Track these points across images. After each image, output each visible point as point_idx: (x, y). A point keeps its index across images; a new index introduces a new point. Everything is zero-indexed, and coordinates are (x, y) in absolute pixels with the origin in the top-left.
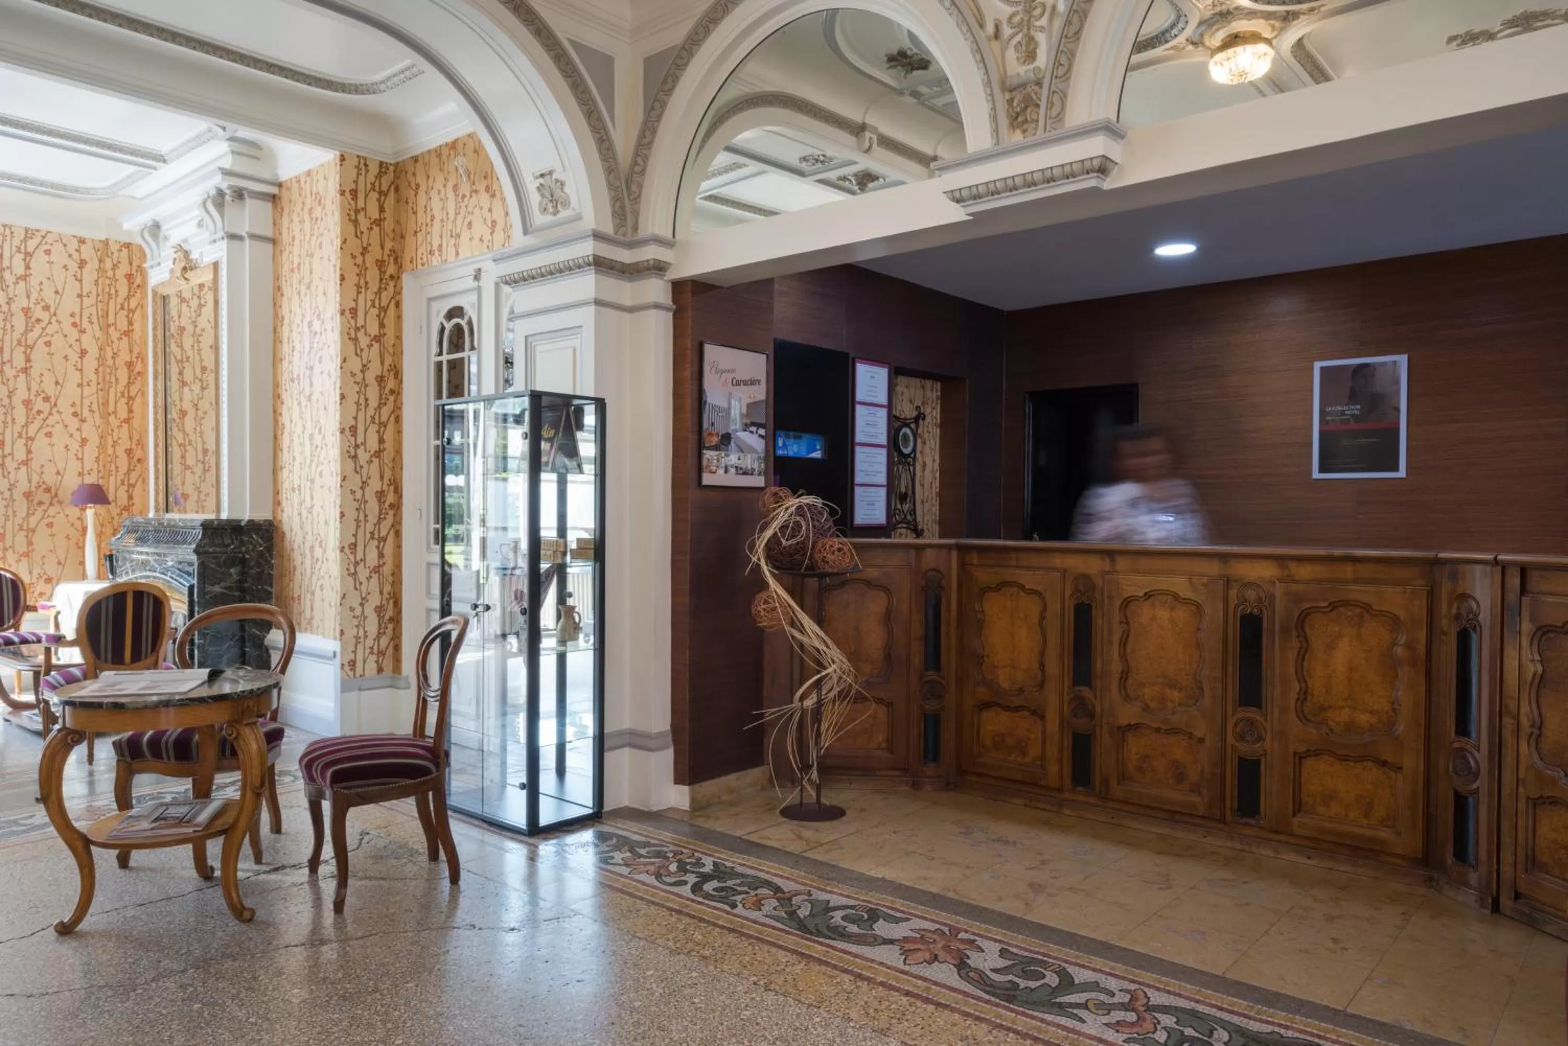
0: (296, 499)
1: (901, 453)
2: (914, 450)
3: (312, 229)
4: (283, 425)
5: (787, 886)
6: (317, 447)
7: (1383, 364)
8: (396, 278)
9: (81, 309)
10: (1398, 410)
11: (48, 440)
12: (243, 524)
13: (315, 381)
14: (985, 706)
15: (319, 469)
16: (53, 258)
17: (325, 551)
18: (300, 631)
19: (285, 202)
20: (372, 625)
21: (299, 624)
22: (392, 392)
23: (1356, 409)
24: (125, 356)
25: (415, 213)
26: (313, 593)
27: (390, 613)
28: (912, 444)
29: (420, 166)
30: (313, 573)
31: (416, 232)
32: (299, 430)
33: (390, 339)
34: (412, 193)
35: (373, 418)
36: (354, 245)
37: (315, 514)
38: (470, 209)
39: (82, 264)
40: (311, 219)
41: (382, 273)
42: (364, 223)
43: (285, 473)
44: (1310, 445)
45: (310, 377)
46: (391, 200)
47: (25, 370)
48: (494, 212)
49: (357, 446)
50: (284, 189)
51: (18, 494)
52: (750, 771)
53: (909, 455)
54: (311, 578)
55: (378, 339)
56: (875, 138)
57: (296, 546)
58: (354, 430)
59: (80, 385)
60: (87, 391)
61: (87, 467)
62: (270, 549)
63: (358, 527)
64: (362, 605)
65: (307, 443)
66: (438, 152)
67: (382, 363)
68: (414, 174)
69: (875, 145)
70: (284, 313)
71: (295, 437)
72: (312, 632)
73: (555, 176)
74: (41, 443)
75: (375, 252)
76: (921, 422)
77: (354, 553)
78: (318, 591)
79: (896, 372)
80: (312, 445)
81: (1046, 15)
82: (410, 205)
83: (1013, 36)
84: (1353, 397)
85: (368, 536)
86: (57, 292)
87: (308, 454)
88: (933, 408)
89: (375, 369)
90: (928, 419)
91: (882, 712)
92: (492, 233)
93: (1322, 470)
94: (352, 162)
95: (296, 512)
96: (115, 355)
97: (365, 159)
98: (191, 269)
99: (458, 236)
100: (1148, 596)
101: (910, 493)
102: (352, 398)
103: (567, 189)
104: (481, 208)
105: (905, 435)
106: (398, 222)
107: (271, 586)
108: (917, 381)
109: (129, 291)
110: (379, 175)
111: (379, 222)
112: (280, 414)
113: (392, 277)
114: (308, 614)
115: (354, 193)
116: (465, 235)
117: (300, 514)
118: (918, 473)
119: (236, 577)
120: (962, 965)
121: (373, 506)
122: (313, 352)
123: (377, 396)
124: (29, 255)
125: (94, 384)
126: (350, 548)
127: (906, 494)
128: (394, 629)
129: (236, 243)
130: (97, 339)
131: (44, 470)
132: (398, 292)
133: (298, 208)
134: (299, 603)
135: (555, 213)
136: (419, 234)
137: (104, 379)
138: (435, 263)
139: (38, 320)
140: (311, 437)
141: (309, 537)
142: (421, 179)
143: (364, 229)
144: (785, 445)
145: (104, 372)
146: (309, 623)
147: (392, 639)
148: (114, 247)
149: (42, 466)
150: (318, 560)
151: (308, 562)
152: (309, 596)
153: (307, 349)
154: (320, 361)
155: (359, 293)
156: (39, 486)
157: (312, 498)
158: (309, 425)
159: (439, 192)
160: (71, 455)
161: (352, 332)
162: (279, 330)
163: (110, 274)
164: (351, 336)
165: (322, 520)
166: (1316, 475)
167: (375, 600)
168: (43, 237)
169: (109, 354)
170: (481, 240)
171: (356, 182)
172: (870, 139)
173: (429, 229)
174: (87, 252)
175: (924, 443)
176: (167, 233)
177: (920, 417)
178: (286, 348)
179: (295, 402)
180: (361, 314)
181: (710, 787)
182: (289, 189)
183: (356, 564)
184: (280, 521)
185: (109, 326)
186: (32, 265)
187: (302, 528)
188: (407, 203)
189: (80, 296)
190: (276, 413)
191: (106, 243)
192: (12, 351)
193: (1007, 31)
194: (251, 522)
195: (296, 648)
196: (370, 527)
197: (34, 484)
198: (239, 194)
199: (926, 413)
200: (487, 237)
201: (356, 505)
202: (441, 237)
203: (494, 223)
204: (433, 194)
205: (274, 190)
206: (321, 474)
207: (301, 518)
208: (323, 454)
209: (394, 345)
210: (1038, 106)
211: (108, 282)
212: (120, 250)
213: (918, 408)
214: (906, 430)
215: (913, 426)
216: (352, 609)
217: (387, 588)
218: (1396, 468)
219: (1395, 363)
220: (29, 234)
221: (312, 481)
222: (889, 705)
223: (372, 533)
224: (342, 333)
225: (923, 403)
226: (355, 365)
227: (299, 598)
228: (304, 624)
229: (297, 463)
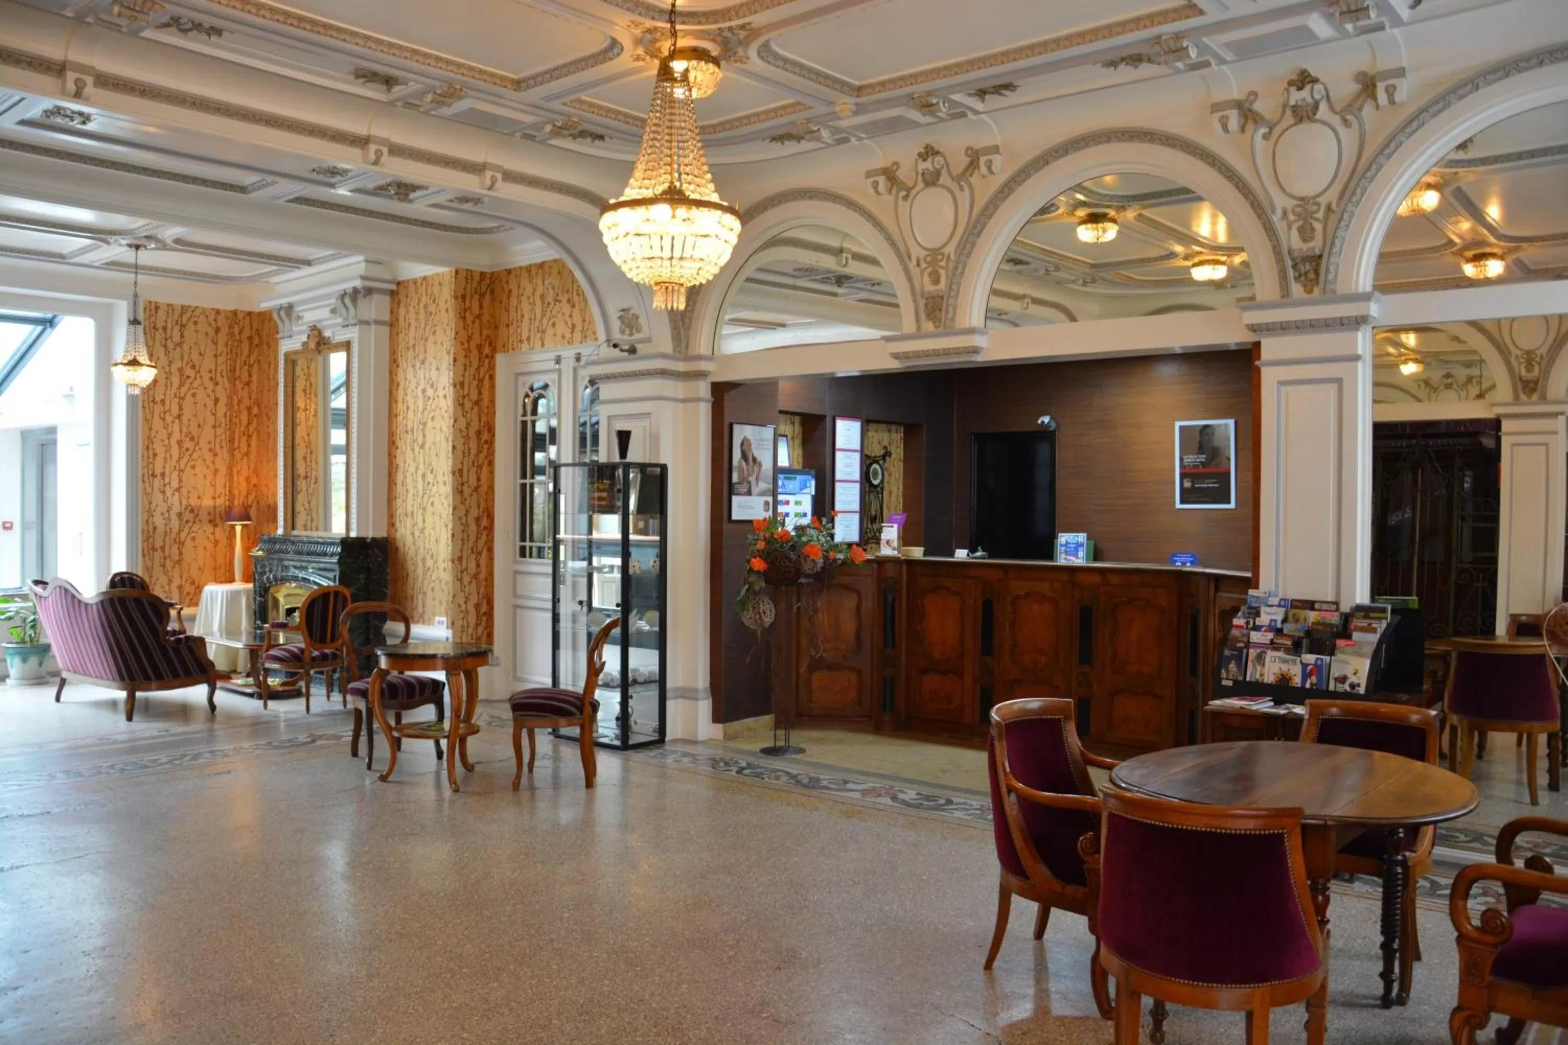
0: (409, 522)
1: (871, 485)
2: (882, 481)
3: (427, 321)
4: (397, 465)
5: (794, 772)
6: (429, 483)
7: (1219, 426)
8: (491, 357)
9: (216, 366)
10: (1229, 459)
11: (192, 472)
12: (369, 541)
13: (427, 433)
14: (924, 671)
15: (431, 500)
16: (199, 327)
17: (436, 562)
18: (414, 623)
19: (402, 297)
20: (472, 618)
21: (413, 617)
22: (486, 442)
23: (1203, 458)
24: (246, 402)
25: (508, 311)
26: (425, 594)
27: (484, 608)
28: (880, 476)
29: (512, 276)
30: (424, 579)
31: (508, 326)
32: (412, 469)
33: (486, 402)
34: (505, 297)
35: (473, 462)
36: (463, 336)
37: (427, 535)
38: (554, 313)
39: (218, 330)
40: (426, 312)
41: (481, 353)
42: (469, 318)
43: (399, 502)
44: (1174, 482)
45: (423, 430)
46: (488, 299)
47: (179, 417)
48: (574, 318)
49: (463, 484)
50: (401, 287)
51: (173, 515)
52: (762, 717)
53: (878, 486)
54: (423, 582)
55: (477, 403)
56: (849, 256)
57: (408, 558)
58: (461, 471)
59: (214, 427)
60: (219, 431)
61: (218, 493)
62: (386, 560)
63: (463, 544)
64: (466, 603)
65: (420, 481)
66: (529, 269)
67: (480, 420)
68: (507, 282)
69: (850, 261)
70: (399, 380)
71: (408, 474)
72: (424, 623)
73: (631, 312)
74: (188, 473)
75: (477, 339)
76: (888, 458)
77: (461, 564)
78: (429, 593)
79: (867, 424)
80: (424, 482)
81: (945, 259)
82: (504, 304)
83: (927, 268)
84: (1201, 450)
85: (470, 551)
86: (200, 354)
87: (420, 488)
88: (897, 447)
89: (475, 426)
90: (893, 456)
91: (853, 677)
92: (572, 333)
93: (1182, 502)
94: (462, 275)
95: (408, 533)
96: (239, 402)
97: (471, 271)
98: (325, 344)
99: (544, 331)
100: (1027, 595)
101: (878, 515)
102: (460, 448)
103: (640, 320)
104: (563, 314)
105: (875, 469)
106: (493, 316)
107: (386, 588)
108: (885, 426)
109: (250, 350)
110: (480, 283)
111: (479, 317)
112: (395, 457)
113: (487, 356)
114: (420, 610)
115: (464, 297)
116: (550, 332)
117: (413, 534)
118: (885, 499)
119: (363, 581)
120: (894, 798)
121: (473, 527)
122: (426, 412)
123: (476, 446)
124: (183, 326)
125: (223, 425)
126: (458, 560)
127: (875, 517)
128: (487, 621)
129: (365, 327)
130: (226, 389)
131: (190, 495)
132: (492, 367)
133: (414, 303)
134: (412, 602)
135: (631, 334)
136: (511, 327)
137: (230, 421)
138: (524, 349)
139: (188, 377)
140: (424, 476)
141: (421, 551)
142: (513, 285)
143: (469, 322)
144: (783, 484)
145: (230, 416)
146: (422, 615)
147: (486, 628)
148: (240, 316)
149: (189, 492)
150: (429, 569)
151: (420, 570)
152: (421, 596)
153: (421, 409)
154: (433, 418)
155: (465, 370)
156: (186, 508)
157: (424, 521)
158: (421, 466)
159: (529, 298)
160: (208, 482)
161: (461, 399)
162: (394, 392)
163: (238, 338)
164: (460, 402)
165: (433, 539)
166: (1178, 506)
167: (474, 599)
168: (193, 311)
169: (235, 402)
170: (563, 337)
171: (465, 289)
172: (847, 258)
173: (519, 323)
174: (221, 321)
175: (890, 475)
176: (300, 314)
177: (887, 454)
178: (401, 406)
179: (409, 449)
180: (466, 385)
181: (736, 726)
182: (405, 287)
183: (462, 572)
184: (395, 539)
185: (236, 379)
186: (185, 334)
187: (414, 544)
188: (501, 302)
189: (216, 356)
190: (391, 457)
191: (235, 313)
192: (171, 402)
193: (924, 265)
194: (373, 539)
195: (411, 635)
196: (470, 545)
197: (183, 507)
198: (369, 291)
199: (892, 452)
200: (568, 335)
201: (462, 527)
202: (530, 330)
203: (574, 326)
204: (524, 299)
205: (394, 287)
206: (432, 504)
207: (414, 537)
208: (435, 489)
209: (488, 407)
210: (941, 310)
211: (236, 344)
212: (244, 318)
213: (885, 447)
214: (875, 466)
215: (881, 462)
216: (460, 606)
217: (482, 590)
218: (1229, 502)
219: (1226, 425)
220: (184, 309)
221: (424, 509)
222: (859, 672)
223: (472, 549)
224: (454, 401)
225: (889, 444)
226: (462, 423)
227: (412, 597)
228: (416, 617)
229: (410, 495)
